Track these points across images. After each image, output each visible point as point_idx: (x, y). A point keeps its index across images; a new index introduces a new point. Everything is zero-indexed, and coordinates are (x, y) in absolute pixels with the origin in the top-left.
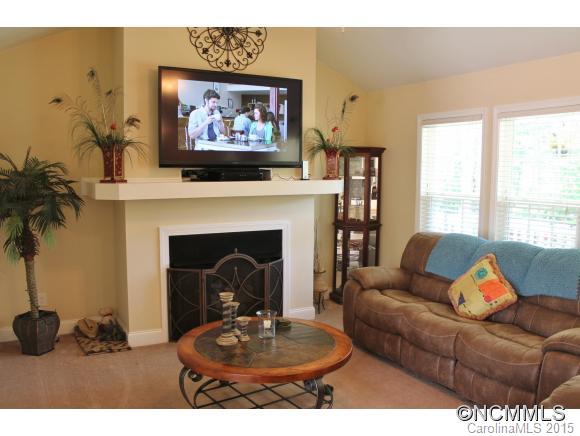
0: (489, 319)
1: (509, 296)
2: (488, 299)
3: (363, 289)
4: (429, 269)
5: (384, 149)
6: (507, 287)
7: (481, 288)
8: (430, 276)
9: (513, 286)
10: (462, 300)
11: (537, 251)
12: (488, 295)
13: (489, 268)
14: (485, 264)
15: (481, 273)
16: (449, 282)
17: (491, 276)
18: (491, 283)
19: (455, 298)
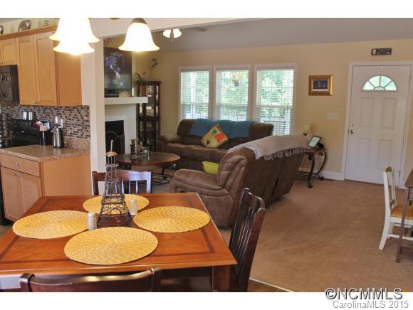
0: (219, 147)
1: (225, 139)
2: (218, 141)
3: (166, 143)
4: (191, 133)
5: (161, 82)
6: (225, 136)
7: (216, 137)
8: (192, 136)
9: (227, 135)
10: (208, 142)
11: (234, 122)
12: (218, 139)
13: (217, 130)
14: (216, 128)
15: (215, 132)
16: (201, 138)
17: (219, 132)
18: (219, 135)
19: (205, 143)
